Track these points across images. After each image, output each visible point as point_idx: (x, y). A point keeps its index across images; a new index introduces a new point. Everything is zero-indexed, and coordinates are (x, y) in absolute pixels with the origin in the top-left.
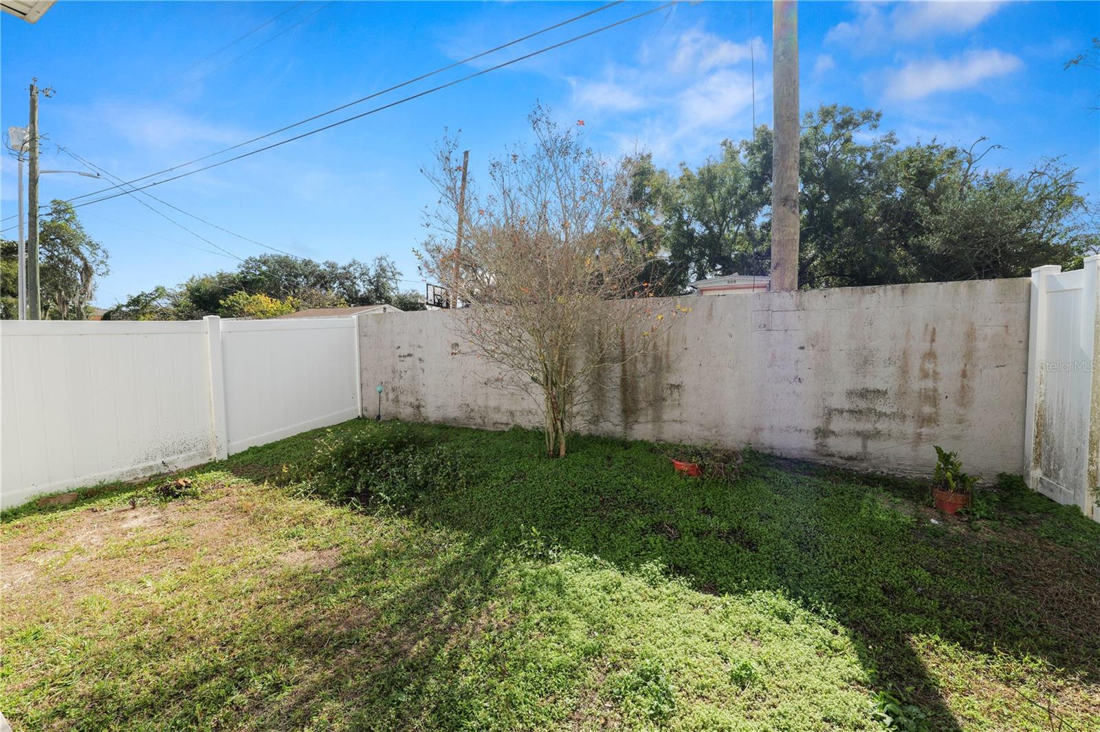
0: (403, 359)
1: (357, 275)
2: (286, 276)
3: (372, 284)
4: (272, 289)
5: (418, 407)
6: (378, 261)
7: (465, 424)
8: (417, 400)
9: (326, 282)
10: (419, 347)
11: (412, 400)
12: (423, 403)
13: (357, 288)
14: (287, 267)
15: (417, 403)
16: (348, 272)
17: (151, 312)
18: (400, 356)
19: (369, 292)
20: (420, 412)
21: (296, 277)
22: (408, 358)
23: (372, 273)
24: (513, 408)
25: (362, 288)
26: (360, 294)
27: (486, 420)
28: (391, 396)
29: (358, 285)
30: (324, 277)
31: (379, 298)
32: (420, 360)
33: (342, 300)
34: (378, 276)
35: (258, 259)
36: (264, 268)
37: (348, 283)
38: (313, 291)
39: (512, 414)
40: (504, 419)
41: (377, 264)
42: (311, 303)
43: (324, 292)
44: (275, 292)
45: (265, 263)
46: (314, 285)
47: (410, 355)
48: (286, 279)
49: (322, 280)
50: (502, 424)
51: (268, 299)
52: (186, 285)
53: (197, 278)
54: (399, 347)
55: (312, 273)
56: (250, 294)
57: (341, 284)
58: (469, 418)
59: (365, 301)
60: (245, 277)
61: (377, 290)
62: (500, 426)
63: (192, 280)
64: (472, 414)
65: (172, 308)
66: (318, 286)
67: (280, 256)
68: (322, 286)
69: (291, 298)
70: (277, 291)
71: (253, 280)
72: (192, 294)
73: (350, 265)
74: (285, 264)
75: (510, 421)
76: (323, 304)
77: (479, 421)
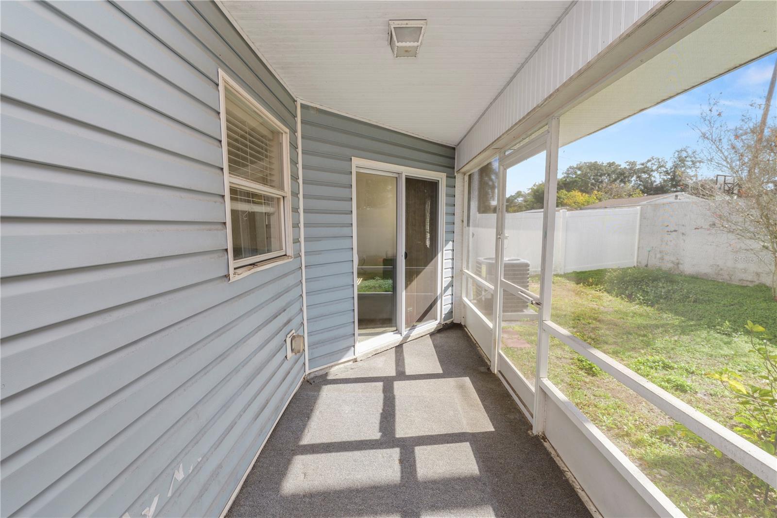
0: (670, 233)
1: (654, 168)
2: (594, 176)
3: (668, 174)
4: (583, 186)
5: (678, 264)
6: (677, 153)
7: (714, 278)
8: (677, 259)
9: (625, 177)
10: (683, 225)
11: (673, 259)
12: (682, 262)
13: (653, 179)
14: (595, 169)
15: (677, 261)
16: (646, 167)
17: (514, 206)
18: (668, 231)
19: (665, 181)
20: (678, 268)
21: (601, 176)
22: (675, 233)
23: (669, 165)
24: (760, 271)
25: (658, 179)
26: (655, 184)
27: (733, 277)
28: (658, 256)
29: (654, 177)
30: (624, 174)
31: (675, 186)
32: (683, 234)
33: (638, 191)
34: (676, 166)
35: (575, 166)
36: (579, 172)
37: (644, 176)
38: (614, 185)
39: (758, 274)
40: (750, 278)
41: (676, 155)
42: (611, 194)
43: (622, 185)
44: (585, 189)
45: (579, 169)
46: (615, 180)
47: (675, 231)
48: (593, 179)
49: (622, 176)
50: (747, 281)
51: (580, 194)
52: (531, 189)
53: (537, 184)
54: (668, 226)
55: (614, 172)
56: (569, 191)
57: (639, 177)
58: (718, 274)
59: (660, 190)
60: (566, 180)
61: (672, 179)
62: (745, 282)
63: (534, 185)
64: (721, 272)
65: (523, 203)
66: (618, 181)
67: (591, 163)
68: (622, 181)
69: (596, 192)
70: (586, 188)
71: (571, 182)
72: (534, 193)
73: (649, 161)
74: (594, 167)
75: (755, 280)
76: (621, 195)
77: (727, 277)
